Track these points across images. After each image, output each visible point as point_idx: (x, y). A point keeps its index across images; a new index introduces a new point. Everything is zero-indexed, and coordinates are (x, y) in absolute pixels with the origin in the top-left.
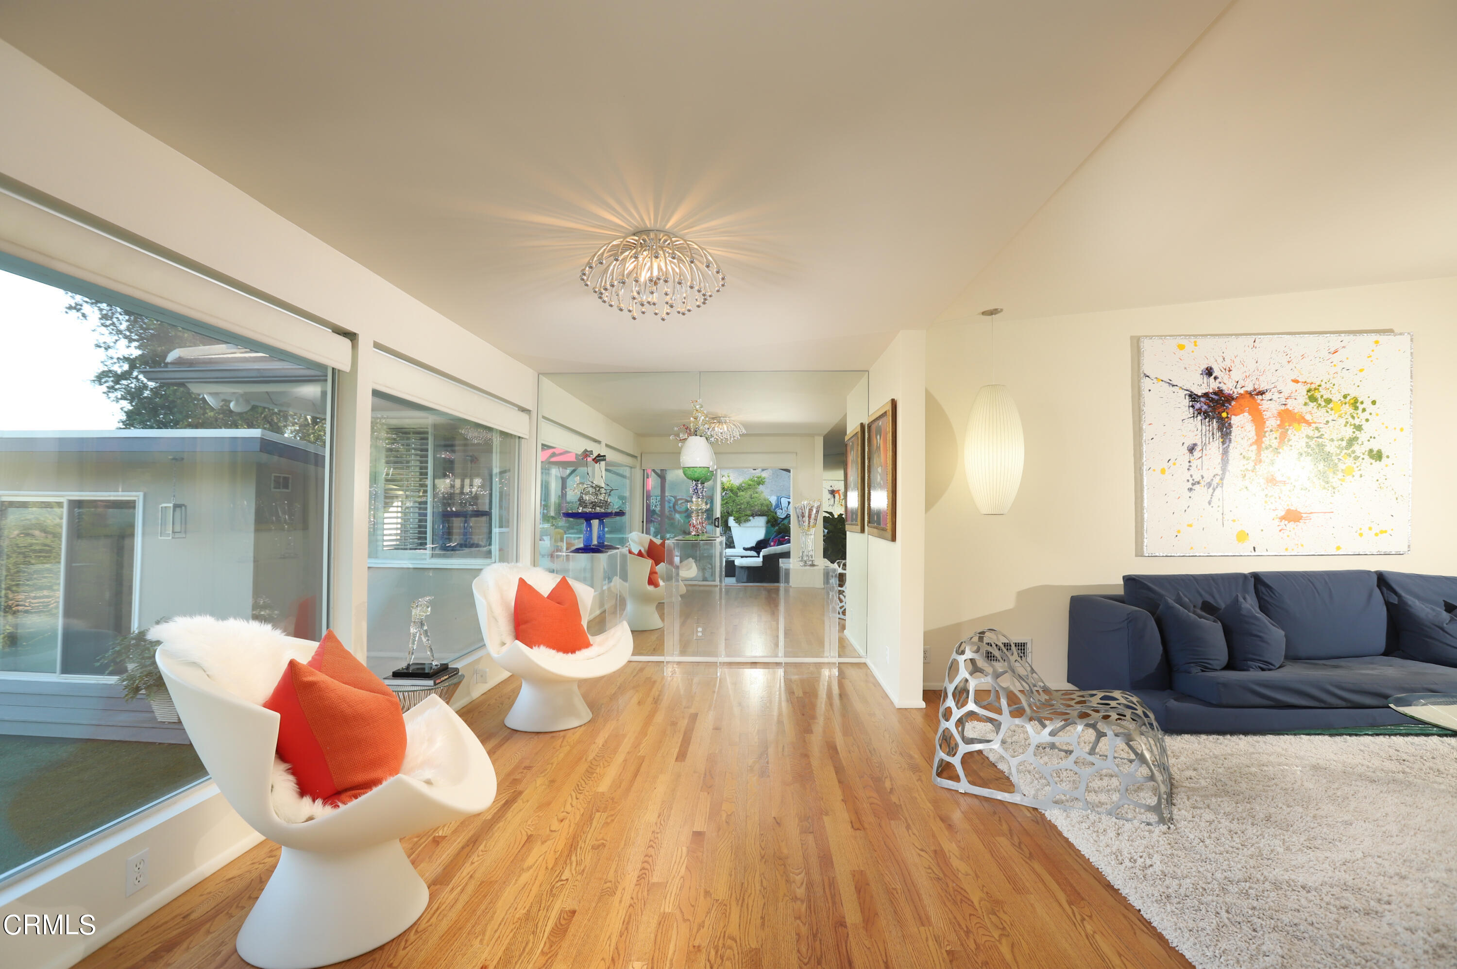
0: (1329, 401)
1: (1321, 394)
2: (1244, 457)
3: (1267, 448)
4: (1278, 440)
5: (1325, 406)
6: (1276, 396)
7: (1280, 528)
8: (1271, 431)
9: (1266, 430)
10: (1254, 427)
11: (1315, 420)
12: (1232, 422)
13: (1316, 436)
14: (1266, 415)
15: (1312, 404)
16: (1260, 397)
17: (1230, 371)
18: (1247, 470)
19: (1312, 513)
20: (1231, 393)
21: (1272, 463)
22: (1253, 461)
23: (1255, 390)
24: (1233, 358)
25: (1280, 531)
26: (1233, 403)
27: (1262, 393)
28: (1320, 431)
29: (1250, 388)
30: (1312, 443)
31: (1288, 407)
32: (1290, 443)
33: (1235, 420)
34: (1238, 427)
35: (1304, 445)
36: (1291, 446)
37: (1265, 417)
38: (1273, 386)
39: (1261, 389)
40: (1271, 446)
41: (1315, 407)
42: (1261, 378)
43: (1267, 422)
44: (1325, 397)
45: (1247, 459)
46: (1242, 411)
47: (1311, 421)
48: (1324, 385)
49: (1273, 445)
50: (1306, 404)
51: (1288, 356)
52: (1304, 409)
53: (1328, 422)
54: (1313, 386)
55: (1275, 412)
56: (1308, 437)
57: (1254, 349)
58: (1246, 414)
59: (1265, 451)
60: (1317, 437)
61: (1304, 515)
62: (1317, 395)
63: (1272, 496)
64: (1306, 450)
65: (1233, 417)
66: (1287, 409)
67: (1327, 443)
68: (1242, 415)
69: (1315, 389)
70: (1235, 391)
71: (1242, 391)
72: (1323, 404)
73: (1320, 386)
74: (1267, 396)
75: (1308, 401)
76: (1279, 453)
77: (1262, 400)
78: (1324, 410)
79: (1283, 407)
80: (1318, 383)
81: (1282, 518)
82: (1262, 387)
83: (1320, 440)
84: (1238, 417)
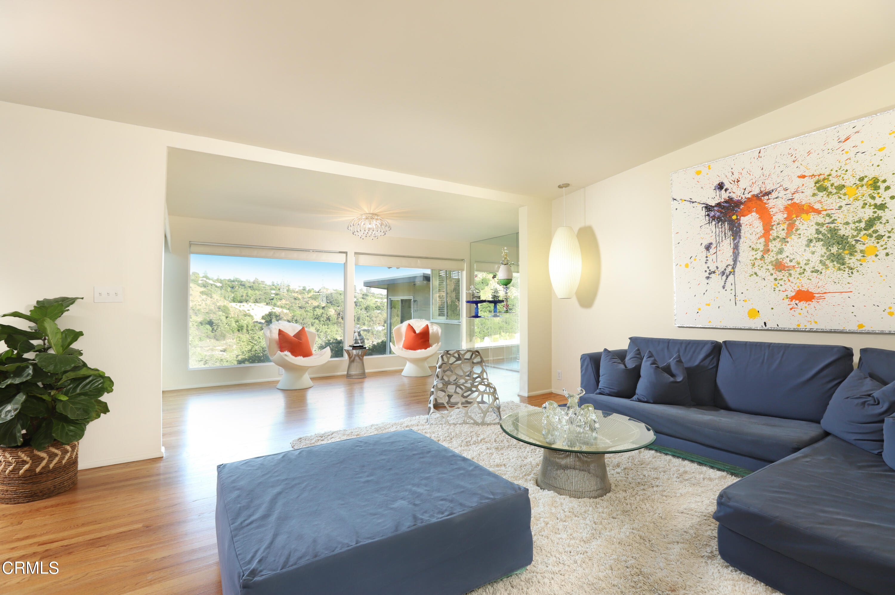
0: (841, 187)
1: (832, 182)
2: (753, 249)
3: (774, 239)
4: (786, 231)
5: (836, 193)
6: (782, 193)
7: (791, 307)
8: (778, 224)
9: (772, 224)
10: (762, 223)
11: (825, 208)
12: (741, 222)
13: (827, 221)
14: (773, 211)
15: (821, 194)
16: (766, 197)
17: (738, 181)
18: (756, 259)
19: (825, 293)
20: (740, 198)
21: (781, 251)
22: (761, 251)
23: (761, 192)
24: (741, 171)
25: (791, 309)
26: (742, 207)
27: (768, 193)
28: (831, 217)
29: (756, 191)
30: (823, 230)
31: (795, 200)
32: (798, 232)
33: (744, 220)
34: (747, 225)
35: (814, 232)
36: (800, 234)
37: (771, 213)
38: (779, 185)
39: (767, 191)
40: (778, 237)
41: (826, 196)
42: (767, 182)
43: (774, 217)
44: (836, 185)
45: (756, 251)
46: (750, 212)
47: (820, 209)
48: (834, 174)
49: (780, 236)
50: (814, 195)
51: (793, 156)
52: (812, 200)
53: (841, 207)
54: (822, 177)
55: (782, 208)
56: (818, 224)
57: (759, 159)
58: (754, 214)
59: (773, 242)
60: (828, 223)
61: (816, 295)
62: (827, 184)
63: (782, 279)
64: (816, 236)
65: (742, 218)
66: (795, 203)
67: (841, 227)
68: (749, 215)
69: (824, 179)
70: (743, 196)
71: (749, 196)
72: (834, 191)
73: (829, 175)
74: (774, 195)
75: (816, 192)
76: (788, 242)
77: (769, 199)
78: (836, 196)
79: (790, 202)
80: (827, 174)
81: (792, 298)
82: (769, 188)
83: (832, 226)
84: (746, 217)
